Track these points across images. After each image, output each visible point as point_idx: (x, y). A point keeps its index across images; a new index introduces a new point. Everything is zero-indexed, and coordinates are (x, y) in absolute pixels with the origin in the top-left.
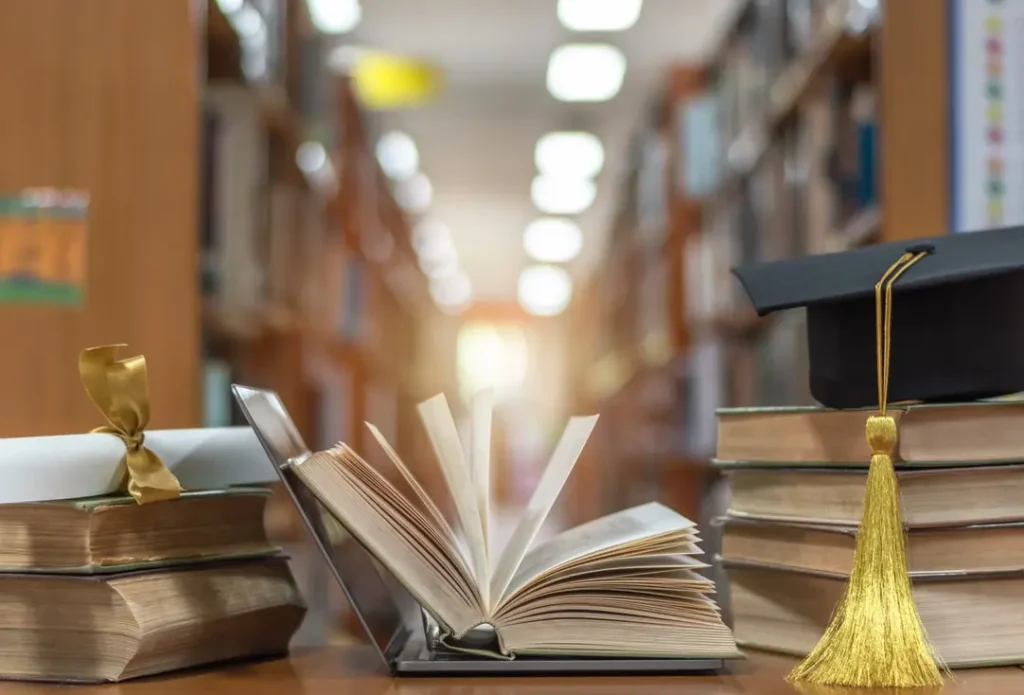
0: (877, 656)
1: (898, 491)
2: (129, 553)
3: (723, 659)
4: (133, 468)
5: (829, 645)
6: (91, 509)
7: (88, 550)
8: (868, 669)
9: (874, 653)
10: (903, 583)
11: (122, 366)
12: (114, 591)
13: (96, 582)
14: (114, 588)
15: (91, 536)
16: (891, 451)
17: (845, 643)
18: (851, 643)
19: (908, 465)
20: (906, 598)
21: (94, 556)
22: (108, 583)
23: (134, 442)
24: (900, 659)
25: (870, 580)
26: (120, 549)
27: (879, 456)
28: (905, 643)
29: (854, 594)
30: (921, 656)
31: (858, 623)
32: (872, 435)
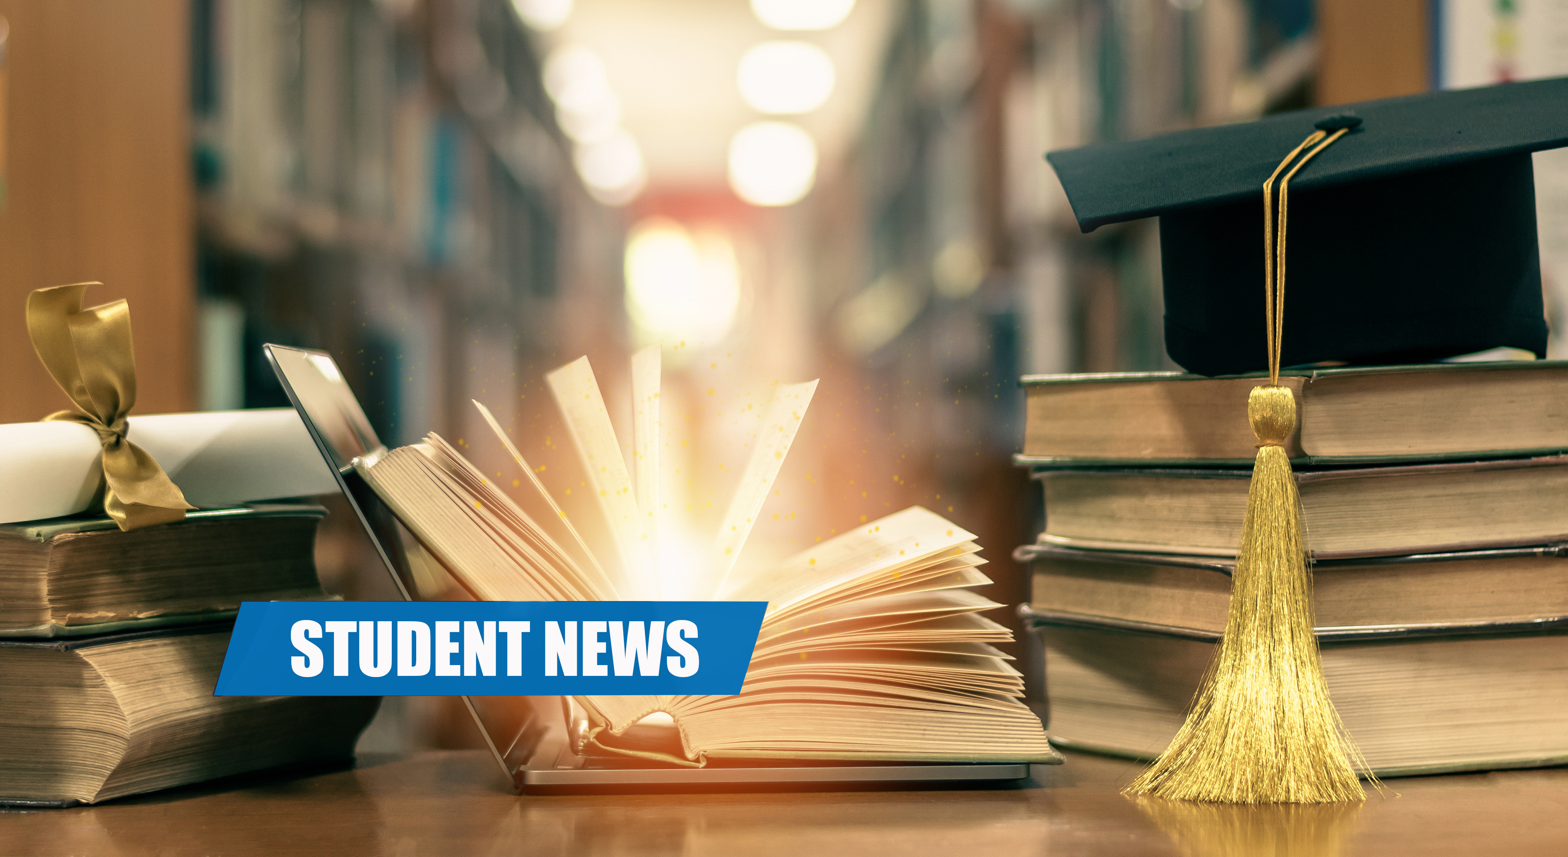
0: (1263, 758)
1: (1298, 503)
2: (108, 606)
3: (1028, 764)
4: (113, 475)
5: (1189, 741)
6: (49, 539)
7: (45, 602)
8: (1249, 776)
9: (1259, 752)
10: (1305, 643)
11: (92, 317)
12: (86, 664)
13: (58, 650)
14: (86, 659)
15: (50, 581)
16: (1287, 441)
17: (1214, 737)
18: (1225, 737)
19: (1313, 461)
20: (1309, 667)
21: (55, 610)
22: (78, 651)
23: (114, 433)
24: (1297, 760)
25: (1254, 642)
26: (92, 600)
27: (1269, 448)
28: (1307, 738)
29: (1229, 662)
30: (1331, 757)
31: (1234, 707)
32: (1258, 417)
